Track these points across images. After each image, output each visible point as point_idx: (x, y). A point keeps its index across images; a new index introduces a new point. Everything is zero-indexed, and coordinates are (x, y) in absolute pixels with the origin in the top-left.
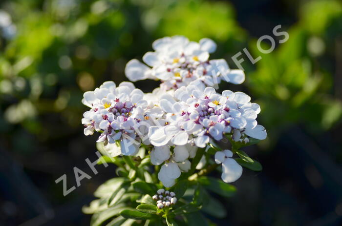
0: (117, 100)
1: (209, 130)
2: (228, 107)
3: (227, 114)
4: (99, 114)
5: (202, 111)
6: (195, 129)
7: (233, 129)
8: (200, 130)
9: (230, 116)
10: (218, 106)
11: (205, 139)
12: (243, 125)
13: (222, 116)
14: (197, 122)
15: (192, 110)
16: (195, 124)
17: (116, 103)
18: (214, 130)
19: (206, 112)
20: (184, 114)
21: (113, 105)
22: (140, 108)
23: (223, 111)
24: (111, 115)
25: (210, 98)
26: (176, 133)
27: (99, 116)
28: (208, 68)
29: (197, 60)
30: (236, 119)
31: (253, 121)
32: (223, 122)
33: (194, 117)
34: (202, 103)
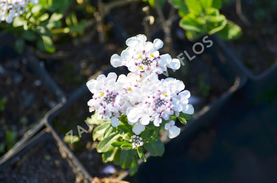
0: (108, 91)
1: (162, 114)
2: (172, 97)
3: (171, 103)
4: (98, 102)
5: (157, 100)
6: (154, 114)
7: (174, 111)
8: (156, 114)
9: (173, 104)
10: (166, 97)
11: (159, 120)
12: (181, 109)
13: (168, 105)
14: (155, 110)
15: (151, 100)
16: (153, 111)
17: (107, 93)
18: (164, 114)
19: (159, 100)
20: (146, 103)
21: (105, 95)
22: (121, 95)
23: (169, 101)
24: (105, 103)
25: (161, 91)
26: (143, 115)
27: (98, 103)
28: (160, 61)
29: (153, 56)
30: (177, 106)
31: (186, 105)
32: (169, 109)
33: (152, 107)
34: (157, 96)
